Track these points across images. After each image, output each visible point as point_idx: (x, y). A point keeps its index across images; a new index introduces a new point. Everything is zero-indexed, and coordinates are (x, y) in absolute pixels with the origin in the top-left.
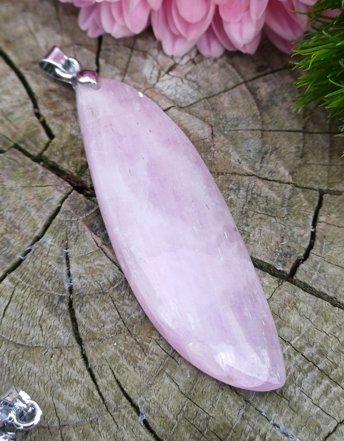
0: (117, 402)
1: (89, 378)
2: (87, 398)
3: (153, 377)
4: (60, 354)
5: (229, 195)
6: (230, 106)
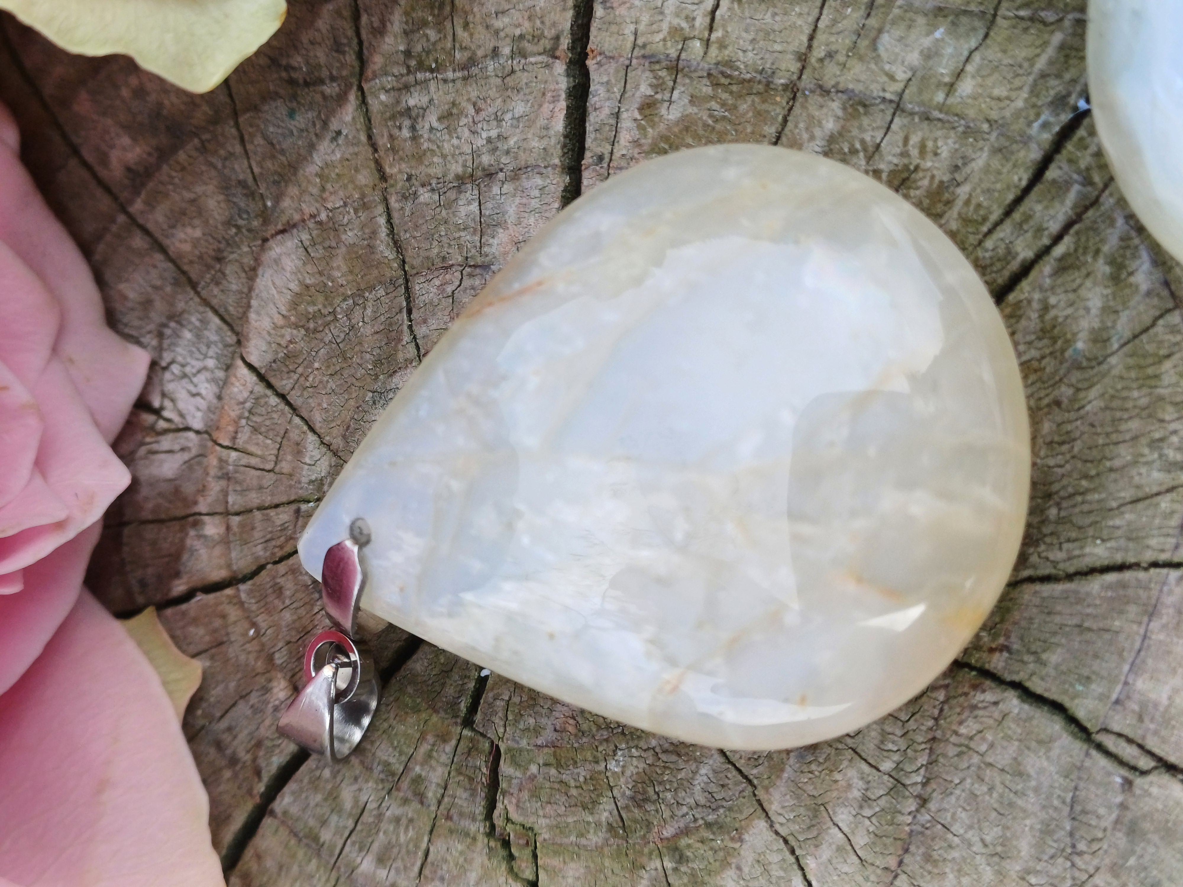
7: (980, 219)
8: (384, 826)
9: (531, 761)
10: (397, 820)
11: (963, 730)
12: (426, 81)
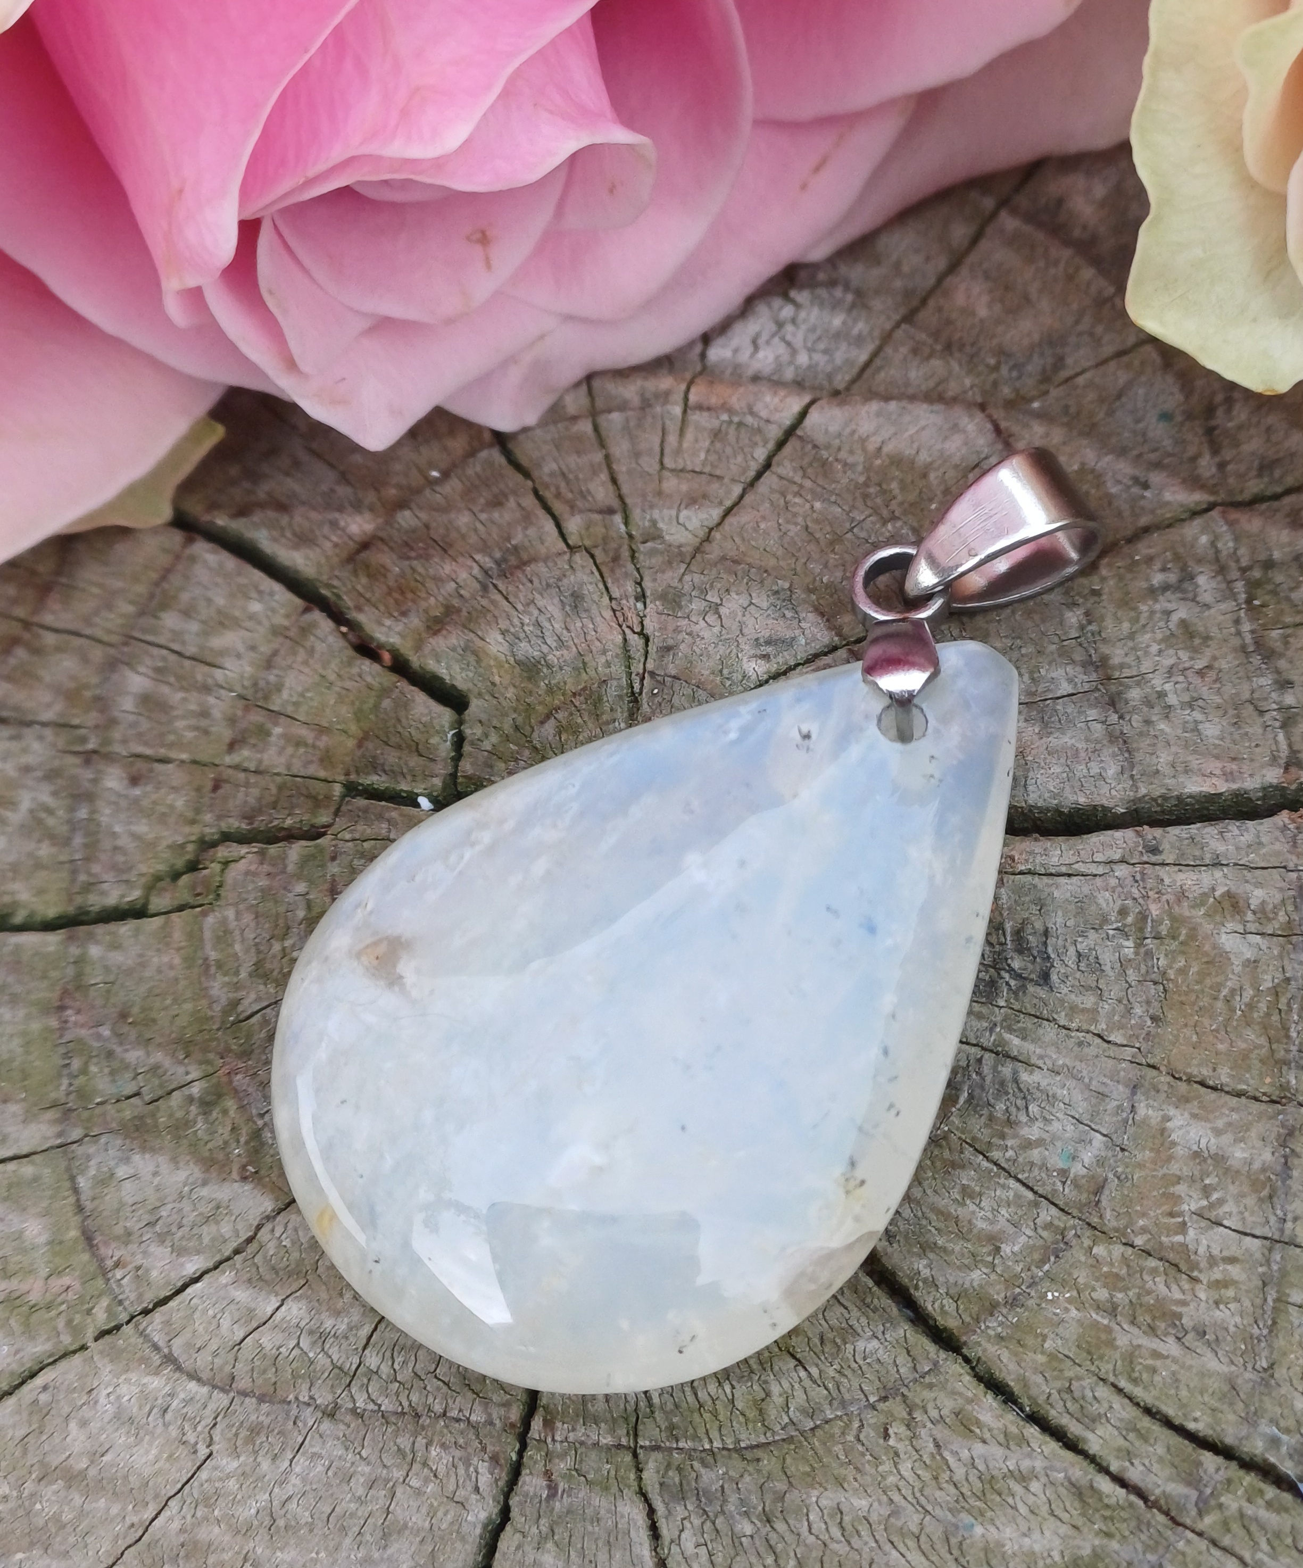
0: (1192, 1479)
1: (1052, 1446)
2: (1083, 1515)
3: (1259, 1341)
4: (910, 1414)
5: (1168, 613)
6: (998, 308)
7: (1136, 1375)
8: (194, 696)
9: (311, 882)
10: (205, 713)
11: (434, 1452)
12: (1234, 596)
